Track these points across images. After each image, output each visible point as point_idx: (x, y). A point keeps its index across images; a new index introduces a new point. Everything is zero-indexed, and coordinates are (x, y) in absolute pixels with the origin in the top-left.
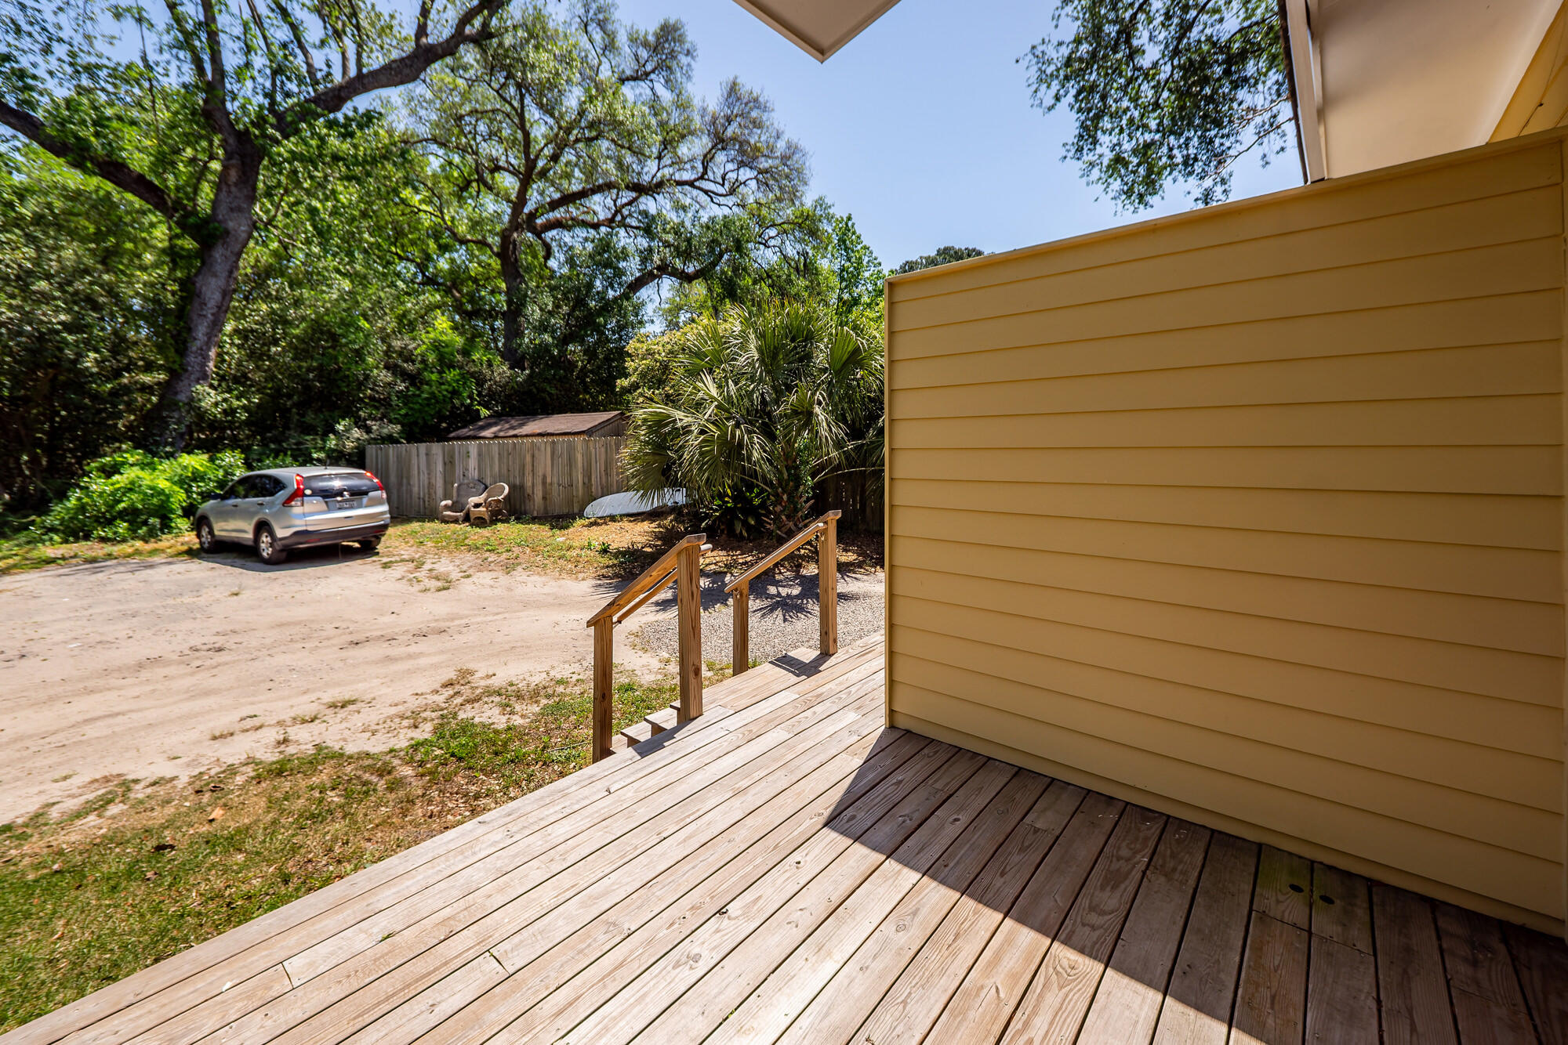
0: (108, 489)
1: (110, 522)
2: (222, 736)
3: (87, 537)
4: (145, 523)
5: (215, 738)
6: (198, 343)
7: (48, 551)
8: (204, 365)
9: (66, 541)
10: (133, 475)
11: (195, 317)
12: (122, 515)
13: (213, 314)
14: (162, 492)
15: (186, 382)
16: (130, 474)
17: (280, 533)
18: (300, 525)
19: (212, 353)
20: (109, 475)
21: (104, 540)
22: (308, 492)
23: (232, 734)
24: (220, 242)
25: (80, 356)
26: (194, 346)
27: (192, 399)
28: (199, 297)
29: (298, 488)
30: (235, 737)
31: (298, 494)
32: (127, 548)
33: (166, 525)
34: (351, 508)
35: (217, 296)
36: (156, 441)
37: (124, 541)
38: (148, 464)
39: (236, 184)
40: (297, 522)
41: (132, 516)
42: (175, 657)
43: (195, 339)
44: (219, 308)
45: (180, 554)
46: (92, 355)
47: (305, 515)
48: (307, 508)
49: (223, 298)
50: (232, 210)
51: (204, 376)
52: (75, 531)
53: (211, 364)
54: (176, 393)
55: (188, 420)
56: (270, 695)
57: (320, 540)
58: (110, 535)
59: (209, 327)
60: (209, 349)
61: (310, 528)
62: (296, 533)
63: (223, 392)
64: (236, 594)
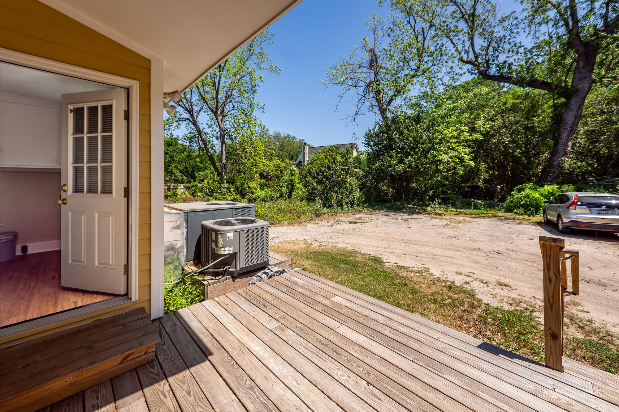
0: (519, 196)
1: (519, 207)
2: (458, 273)
3: (512, 212)
4: (530, 210)
5: (456, 273)
6: (563, 140)
7: (500, 214)
8: (565, 149)
9: (505, 212)
10: (527, 192)
11: (562, 130)
12: (523, 206)
13: (570, 127)
14: (536, 199)
15: (557, 157)
16: (527, 191)
17: (565, 220)
18: (574, 218)
19: (570, 144)
20: (519, 192)
21: (516, 213)
22: (579, 203)
23: (461, 274)
24: (575, 95)
25: (514, 151)
26: (561, 142)
27: (559, 164)
28: (564, 121)
29: (574, 201)
30: (461, 275)
31: (574, 204)
32: (521, 217)
33: (537, 212)
34: (607, 214)
35: (572, 119)
36: (544, 180)
37: (522, 215)
38: (535, 188)
39: (583, 67)
40: (572, 216)
41: (526, 207)
42: (486, 251)
43: (562, 139)
44: (573, 124)
45: (533, 222)
46: (518, 150)
47: (576, 214)
48: (578, 211)
49: (575, 119)
50: (580, 79)
51: (566, 154)
52: (509, 209)
53: (569, 148)
54: (553, 161)
55: (557, 172)
56: (491, 272)
57: (585, 227)
58: (518, 212)
59: (568, 133)
60: (568, 142)
61: (579, 220)
62: (571, 221)
63: (574, 160)
64: (531, 239)
